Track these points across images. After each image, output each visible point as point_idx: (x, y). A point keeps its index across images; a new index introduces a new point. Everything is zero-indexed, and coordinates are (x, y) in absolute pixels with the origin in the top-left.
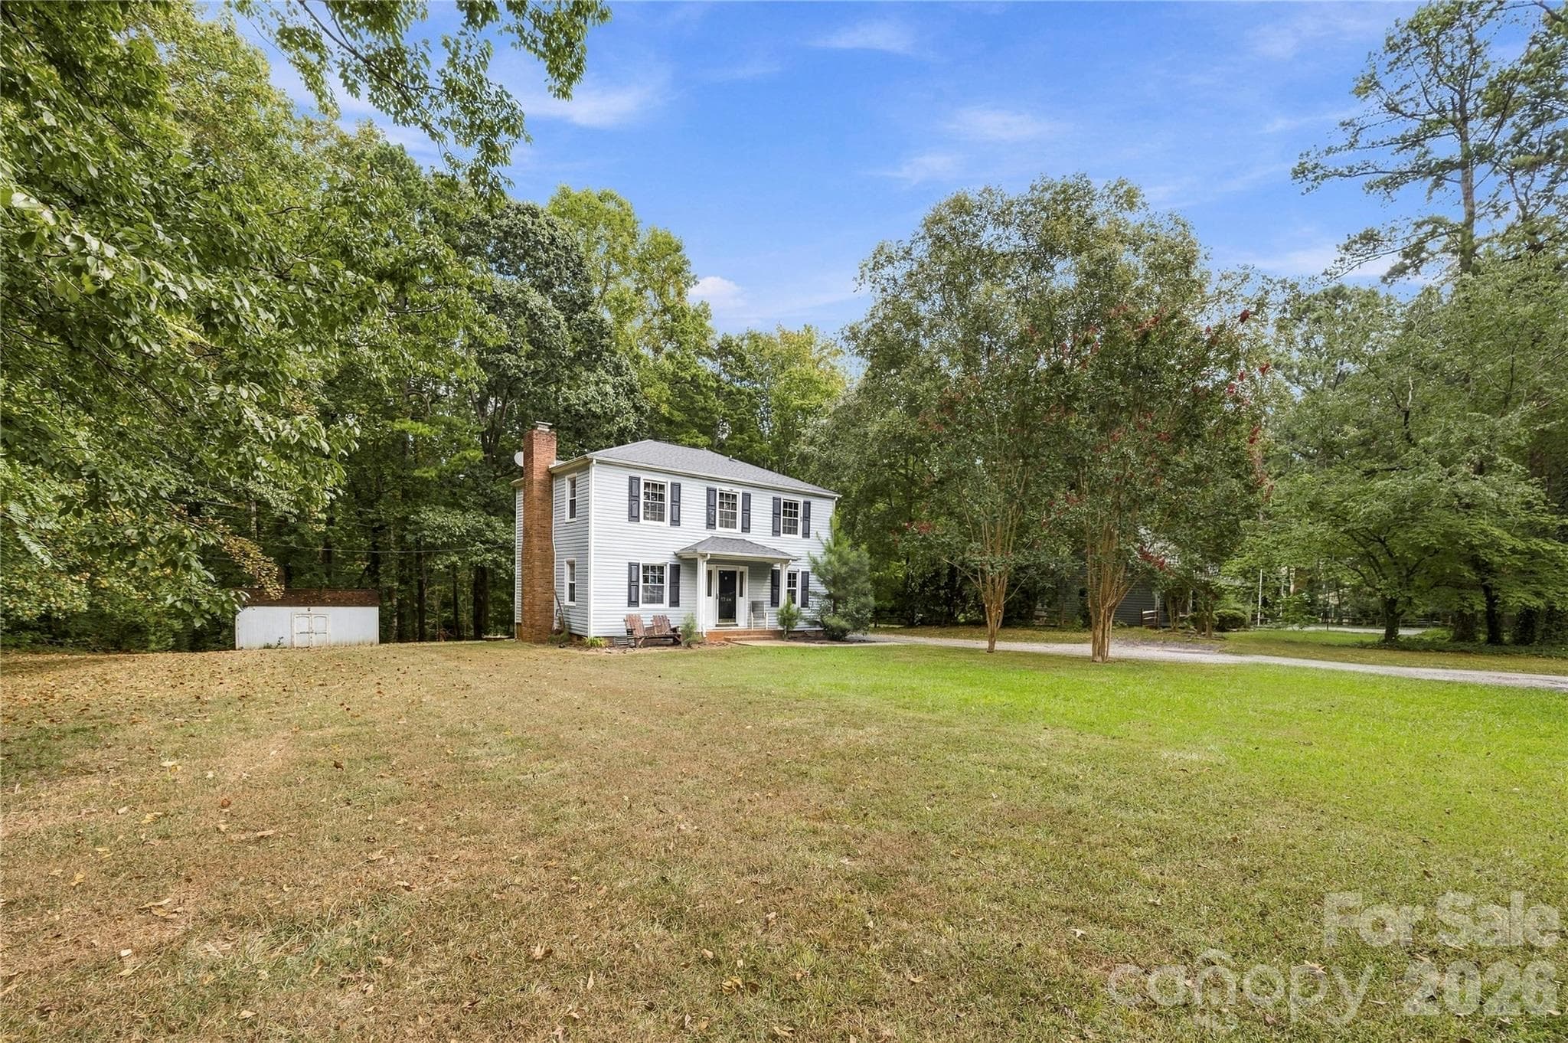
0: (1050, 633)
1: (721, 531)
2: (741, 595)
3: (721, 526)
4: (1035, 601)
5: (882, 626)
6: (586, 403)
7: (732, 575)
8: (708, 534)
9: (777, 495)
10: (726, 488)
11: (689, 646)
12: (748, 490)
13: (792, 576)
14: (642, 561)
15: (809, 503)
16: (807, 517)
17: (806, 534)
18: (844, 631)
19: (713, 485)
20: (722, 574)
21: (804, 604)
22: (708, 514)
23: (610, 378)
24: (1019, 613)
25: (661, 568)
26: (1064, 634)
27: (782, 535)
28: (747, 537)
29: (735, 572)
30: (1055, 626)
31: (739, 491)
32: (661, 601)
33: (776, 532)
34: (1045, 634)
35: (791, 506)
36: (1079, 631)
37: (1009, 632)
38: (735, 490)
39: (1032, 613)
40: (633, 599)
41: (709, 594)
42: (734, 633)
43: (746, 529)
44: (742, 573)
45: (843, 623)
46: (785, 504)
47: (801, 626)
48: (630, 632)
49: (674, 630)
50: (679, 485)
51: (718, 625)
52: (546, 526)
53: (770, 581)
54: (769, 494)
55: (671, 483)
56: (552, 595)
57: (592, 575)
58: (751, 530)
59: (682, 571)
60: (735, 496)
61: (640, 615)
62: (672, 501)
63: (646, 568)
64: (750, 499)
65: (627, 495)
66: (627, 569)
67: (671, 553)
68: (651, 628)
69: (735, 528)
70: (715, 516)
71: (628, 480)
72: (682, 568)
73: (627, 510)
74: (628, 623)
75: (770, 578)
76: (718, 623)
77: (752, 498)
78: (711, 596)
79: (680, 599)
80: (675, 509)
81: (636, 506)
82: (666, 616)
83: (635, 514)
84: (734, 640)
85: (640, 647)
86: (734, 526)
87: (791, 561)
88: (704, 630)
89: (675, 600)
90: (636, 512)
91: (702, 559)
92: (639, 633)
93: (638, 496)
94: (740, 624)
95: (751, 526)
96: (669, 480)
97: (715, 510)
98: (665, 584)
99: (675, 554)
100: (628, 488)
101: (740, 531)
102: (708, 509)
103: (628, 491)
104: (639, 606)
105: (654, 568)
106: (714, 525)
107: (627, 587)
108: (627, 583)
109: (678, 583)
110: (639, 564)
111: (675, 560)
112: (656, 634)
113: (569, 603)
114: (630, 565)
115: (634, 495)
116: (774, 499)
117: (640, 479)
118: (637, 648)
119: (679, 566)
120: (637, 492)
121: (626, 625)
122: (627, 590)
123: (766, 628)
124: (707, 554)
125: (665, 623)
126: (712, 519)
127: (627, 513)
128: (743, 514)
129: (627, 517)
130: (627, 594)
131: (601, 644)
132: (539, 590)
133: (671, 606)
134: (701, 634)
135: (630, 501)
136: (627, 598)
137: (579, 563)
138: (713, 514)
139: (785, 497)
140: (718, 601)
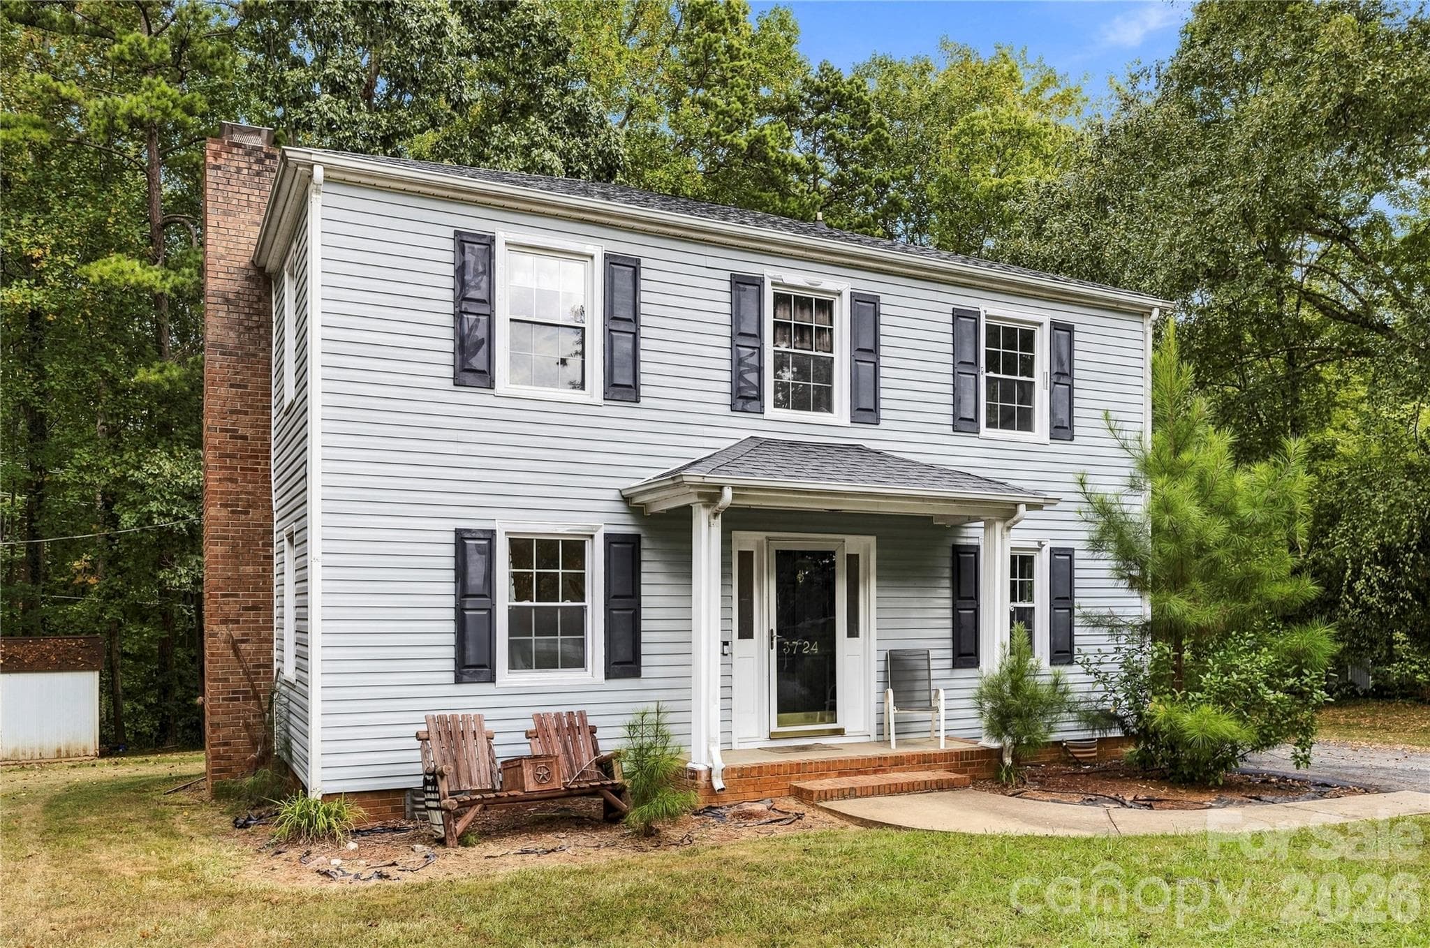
1: (777, 420)
2: (853, 631)
3: (782, 402)
7: (822, 564)
8: (744, 427)
9: (966, 300)
10: (798, 278)
11: (650, 833)
12: (868, 284)
13: (1022, 565)
14: (507, 525)
15: (1069, 330)
16: (1063, 373)
17: (1062, 430)
19: (748, 265)
20: (786, 562)
21: (1063, 653)
22: (738, 364)
25: (575, 550)
27: (985, 431)
28: (865, 435)
29: (830, 554)
31: (841, 286)
32: (578, 662)
33: (963, 423)
35: (1009, 345)
38: (829, 283)
40: (471, 655)
41: (746, 631)
42: (824, 769)
43: (867, 411)
44: (853, 560)
45: (1226, 726)
46: (992, 331)
47: (1070, 732)
48: (434, 777)
49: (605, 765)
50: (635, 264)
51: (773, 736)
52: (250, 432)
53: (947, 583)
54: (941, 297)
55: (607, 256)
56: (265, 645)
57: (316, 574)
58: (883, 414)
59: (645, 555)
60: (825, 306)
61: (487, 714)
62: (611, 316)
63: (520, 549)
64: (877, 314)
65: (449, 295)
66: (451, 550)
67: (614, 495)
68: (513, 766)
69: (829, 409)
70: (760, 370)
71: (450, 245)
72: (645, 543)
73: (450, 346)
74: (433, 744)
75: (947, 573)
76: (775, 728)
77: (883, 309)
78: (751, 636)
79: (644, 649)
80: (623, 345)
81: (481, 333)
82: (582, 715)
83: (478, 362)
84: (827, 795)
85: (463, 841)
86: (823, 402)
87: (1022, 508)
88: (719, 764)
89: (623, 653)
90: (482, 353)
91: (706, 506)
92: (465, 786)
93: (489, 301)
94: (839, 732)
95: (883, 404)
96: (597, 246)
97: (760, 350)
98: (588, 602)
99: (626, 499)
100: (450, 270)
101: (846, 420)
102: (734, 347)
103: (450, 283)
104: (492, 679)
105: (548, 549)
106: (759, 398)
107: (451, 614)
108: (451, 601)
109: (635, 595)
110: (493, 532)
111: (627, 519)
112: (531, 786)
113: (290, 673)
114: (461, 537)
115: (472, 294)
116: (958, 314)
117: (493, 240)
118: (442, 842)
119: (638, 537)
120: (484, 285)
121: (425, 752)
122: (451, 627)
123: (942, 746)
124: (728, 494)
125: (575, 740)
126: (752, 377)
127: (449, 359)
128: (855, 361)
129: (449, 372)
130: (451, 639)
131: (330, 827)
132: (222, 631)
133: (608, 676)
134: (702, 781)
135: (459, 315)
136: (451, 652)
137: (297, 539)
138: (753, 361)
139: (994, 308)
140: (774, 652)
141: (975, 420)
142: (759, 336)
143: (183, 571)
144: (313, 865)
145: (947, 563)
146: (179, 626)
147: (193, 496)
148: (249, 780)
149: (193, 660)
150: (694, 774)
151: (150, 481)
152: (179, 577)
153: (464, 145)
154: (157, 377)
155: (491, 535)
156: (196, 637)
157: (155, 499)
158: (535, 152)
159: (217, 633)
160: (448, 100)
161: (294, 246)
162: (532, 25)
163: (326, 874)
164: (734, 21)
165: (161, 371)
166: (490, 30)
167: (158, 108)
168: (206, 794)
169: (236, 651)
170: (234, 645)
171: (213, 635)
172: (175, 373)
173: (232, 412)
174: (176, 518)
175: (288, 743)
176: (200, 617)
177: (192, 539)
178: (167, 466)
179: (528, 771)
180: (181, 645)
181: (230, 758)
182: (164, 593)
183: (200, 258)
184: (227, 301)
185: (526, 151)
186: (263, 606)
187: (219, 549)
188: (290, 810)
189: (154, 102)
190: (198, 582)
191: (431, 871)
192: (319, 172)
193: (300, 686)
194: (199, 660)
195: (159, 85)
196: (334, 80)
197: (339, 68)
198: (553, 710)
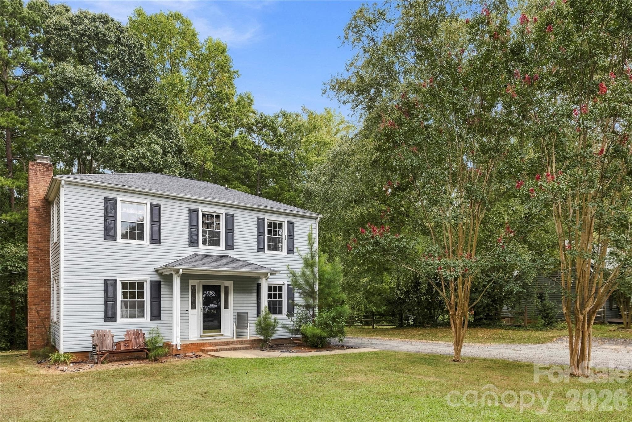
0: (516, 332)
1: (203, 249)
2: (226, 307)
3: (204, 243)
4: (501, 304)
5: (378, 327)
6: (137, 160)
7: (217, 289)
8: (193, 251)
9: (261, 215)
10: (209, 209)
11: (156, 360)
12: (231, 211)
13: (276, 288)
14: (120, 278)
15: (293, 223)
16: (291, 236)
17: (291, 251)
18: (321, 338)
19: (194, 206)
20: (206, 288)
21: (291, 314)
22: (190, 233)
23: (161, 141)
24: (488, 315)
25: (141, 285)
26: (528, 333)
27: (267, 251)
28: (230, 253)
29: (219, 287)
30: (520, 326)
31: (222, 212)
32: (141, 316)
33: (260, 249)
34: (511, 333)
35: (275, 227)
36: (541, 330)
37: (481, 332)
38: (218, 211)
39: (499, 314)
40: (110, 313)
41: (194, 307)
42: (210, 344)
43: (230, 246)
44: (226, 288)
45: (322, 332)
46: (270, 224)
47: (280, 333)
48: (95, 346)
49: (146, 343)
50: (159, 206)
51: (201, 336)
52: (43, 249)
53: (256, 294)
54: (253, 214)
55: (151, 204)
56: (48, 312)
57: (62, 292)
58: (235, 247)
59: (162, 286)
60: (218, 217)
61: (112, 330)
62: (152, 220)
63: (125, 285)
64: (233, 219)
65: (103, 215)
66: (103, 285)
67: (153, 270)
68: (118, 343)
69: (219, 246)
70: (197, 235)
71: (103, 201)
72: (162, 283)
73: (103, 229)
74: (95, 338)
75: (256, 291)
76: (202, 334)
77: (235, 218)
78: (195, 309)
79: (162, 312)
80: (156, 228)
81: (112, 226)
82: (141, 330)
83: (112, 233)
84: (209, 351)
85: (102, 363)
86: (218, 244)
87: (269, 274)
88: (179, 343)
89: (155, 313)
90: (113, 231)
91: (176, 274)
92: (105, 349)
93: (115, 216)
94: (222, 335)
95: (235, 244)
96: (148, 201)
97: (197, 229)
98: (145, 300)
99: (157, 271)
100: (103, 208)
101: (224, 249)
102: (190, 229)
103: (103, 211)
104: (116, 321)
105: (133, 284)
106: (197, 243)
107: (103, 303)
108: (103, 299)
109: (159, 297)
110: (116, 280)
111: (157, 276)
112: (123, 348)
113: (55, 320)
114: (106, 281)
115: (110, 215)
116: (258, 219)
117: (116, 200)
118: (97, 363)
119: (160, 282)
120: (113, 212)
121: (93, 340)
122: (103, 306)
123: (248, 339)
124: (181, 271)
125: (138, 338)
126: (195, 237)
127: (103, 232)
128: (226, 232)
129: (103, 236)
130: (103, 310)
131: (65, 360)
132: (34, 307)
133: (151, 320)
134: (175, 347)
135: (105, 220)
136: (103, 313)
137: (57, 281)
138: (195, 232)
139: (269, 218)
140: (202, 313)
141: (264, 248)
142: (197, 226)
143: (20, 286)
144: (60, 369)
145: (256, 288)
146: (18, 305)
147: (24, 260)
148: (42, 350)
149: (23, 319)
150: (173, 346)
151: (7, 254)
152: (18, 288)
153: (127, 140)
154: (10, 218)
155: (115, 281)
156: (24, 310)
157: (9, 261)
158: (152, 145)
159: (32, 308)
160: (121, 125)
161: (57, 198)
162: (152, 100)
163: (63, 371)
164: (228, 98)
165: (11, 216)
166: (138, 100)
167: (11, 123)
168: (28, 357)
169: (38, 313)
170: (38, 312)
171: (30, 309)
172: (17, 216)
173: (37, 242)
174: (17, 267)
175: (54, 340)
176: (26, 302)
177: (23, 275)
178: (14, 249)
179: (122, 344)
180: (18, 313)
181: (36, 346)
182: (11, 294)
183: (27, 175)
184: (36, 209)
185: (149, 144)
186: (47, 301)
187: (33, 283)
188: (53, 357)
189: (9, 121)
190: (25, 290)
191: (92, 369)
192: (63, 182)
193: (57, 323)
194: (25, 319)
195: (11, 115)
196: (78, 117)
197: (80, 113)
198: (132, 329)
